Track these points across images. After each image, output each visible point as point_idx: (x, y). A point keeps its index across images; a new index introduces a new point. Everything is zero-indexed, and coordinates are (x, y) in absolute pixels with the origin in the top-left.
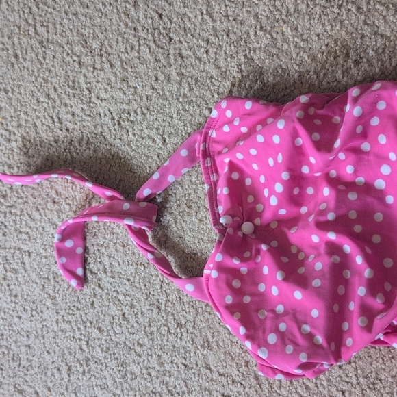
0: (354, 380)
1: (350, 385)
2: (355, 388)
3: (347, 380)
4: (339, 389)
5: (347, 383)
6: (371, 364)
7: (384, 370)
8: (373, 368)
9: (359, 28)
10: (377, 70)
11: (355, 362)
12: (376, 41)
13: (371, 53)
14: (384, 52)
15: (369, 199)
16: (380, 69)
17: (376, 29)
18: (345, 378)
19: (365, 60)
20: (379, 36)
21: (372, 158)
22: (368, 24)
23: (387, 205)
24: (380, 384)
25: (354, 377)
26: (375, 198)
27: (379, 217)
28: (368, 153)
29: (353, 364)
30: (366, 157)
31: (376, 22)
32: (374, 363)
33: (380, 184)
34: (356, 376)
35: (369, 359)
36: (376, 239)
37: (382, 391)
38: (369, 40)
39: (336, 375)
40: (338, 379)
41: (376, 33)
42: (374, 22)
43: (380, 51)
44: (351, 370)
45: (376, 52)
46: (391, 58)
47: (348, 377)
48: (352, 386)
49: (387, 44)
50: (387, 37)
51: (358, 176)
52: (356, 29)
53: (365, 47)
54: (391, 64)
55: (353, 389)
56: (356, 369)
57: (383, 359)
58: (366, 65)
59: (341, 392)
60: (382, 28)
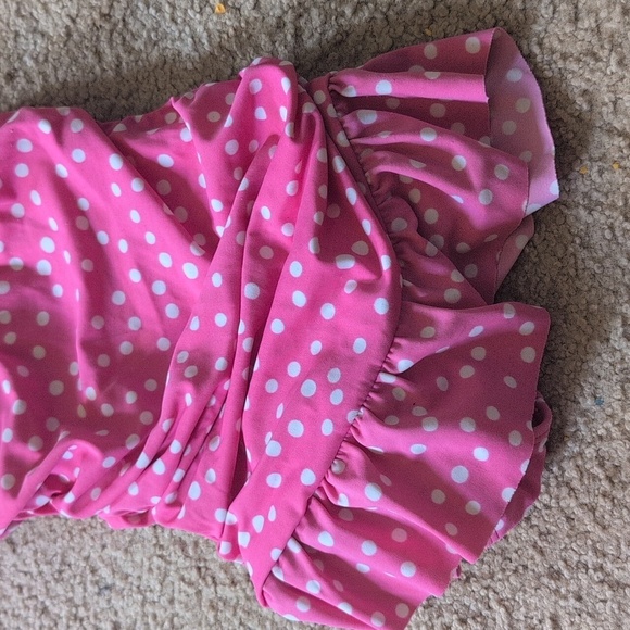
0: (34, 570)
1: (29, 576)
2: (36, 581)
3: (26, 569)
4: (15, 584)
5: (26, 573)
6: (55, 542)
7: (73, 549)
8: (57, 548)
9: (11, 23)
10: (39, 89)
11: (33, 542)
12: (35, 43)
13: (30, 63)
14: (46, 60)
15: (28, 292)
16: (43, 88)
17: (34, 24)
18: (21, 567)
19: (21, 73)
20: (39, 36)
21: (27, 227)
22: (23, 17)
23: (54, 300)
24: (69, 572)
25: (33, 565)
26: (36, 288)
27: (43, 318)
28: (21, 220)
29: (31, 545)
30: (19, 226)
31: (35, 13)
32: (59, 540)
33: (44, 267)
34: (36, 562)
35: (53, 536)
36: (39, 352)
37: (71, 581)
38: (25, 42)
39: (9, 564)
40: (13, 569)
41: (35, 31)
42: (31, 14)
43: (41, 58)
44: (30, 554)
45: (36, 60)
46: (56, 69)
47: (25, 564)
48: (32, 577)
49: (50, 47)
50: (50, 38)
51: (11, 256)
52: (8, 25)
53: (21, 52)
54: (57, 79)
55: (33, 584)
56: (35, 552)
57: (70, 533)
58: (23, 81)
59: (17, 589)
60: (42, 22)
